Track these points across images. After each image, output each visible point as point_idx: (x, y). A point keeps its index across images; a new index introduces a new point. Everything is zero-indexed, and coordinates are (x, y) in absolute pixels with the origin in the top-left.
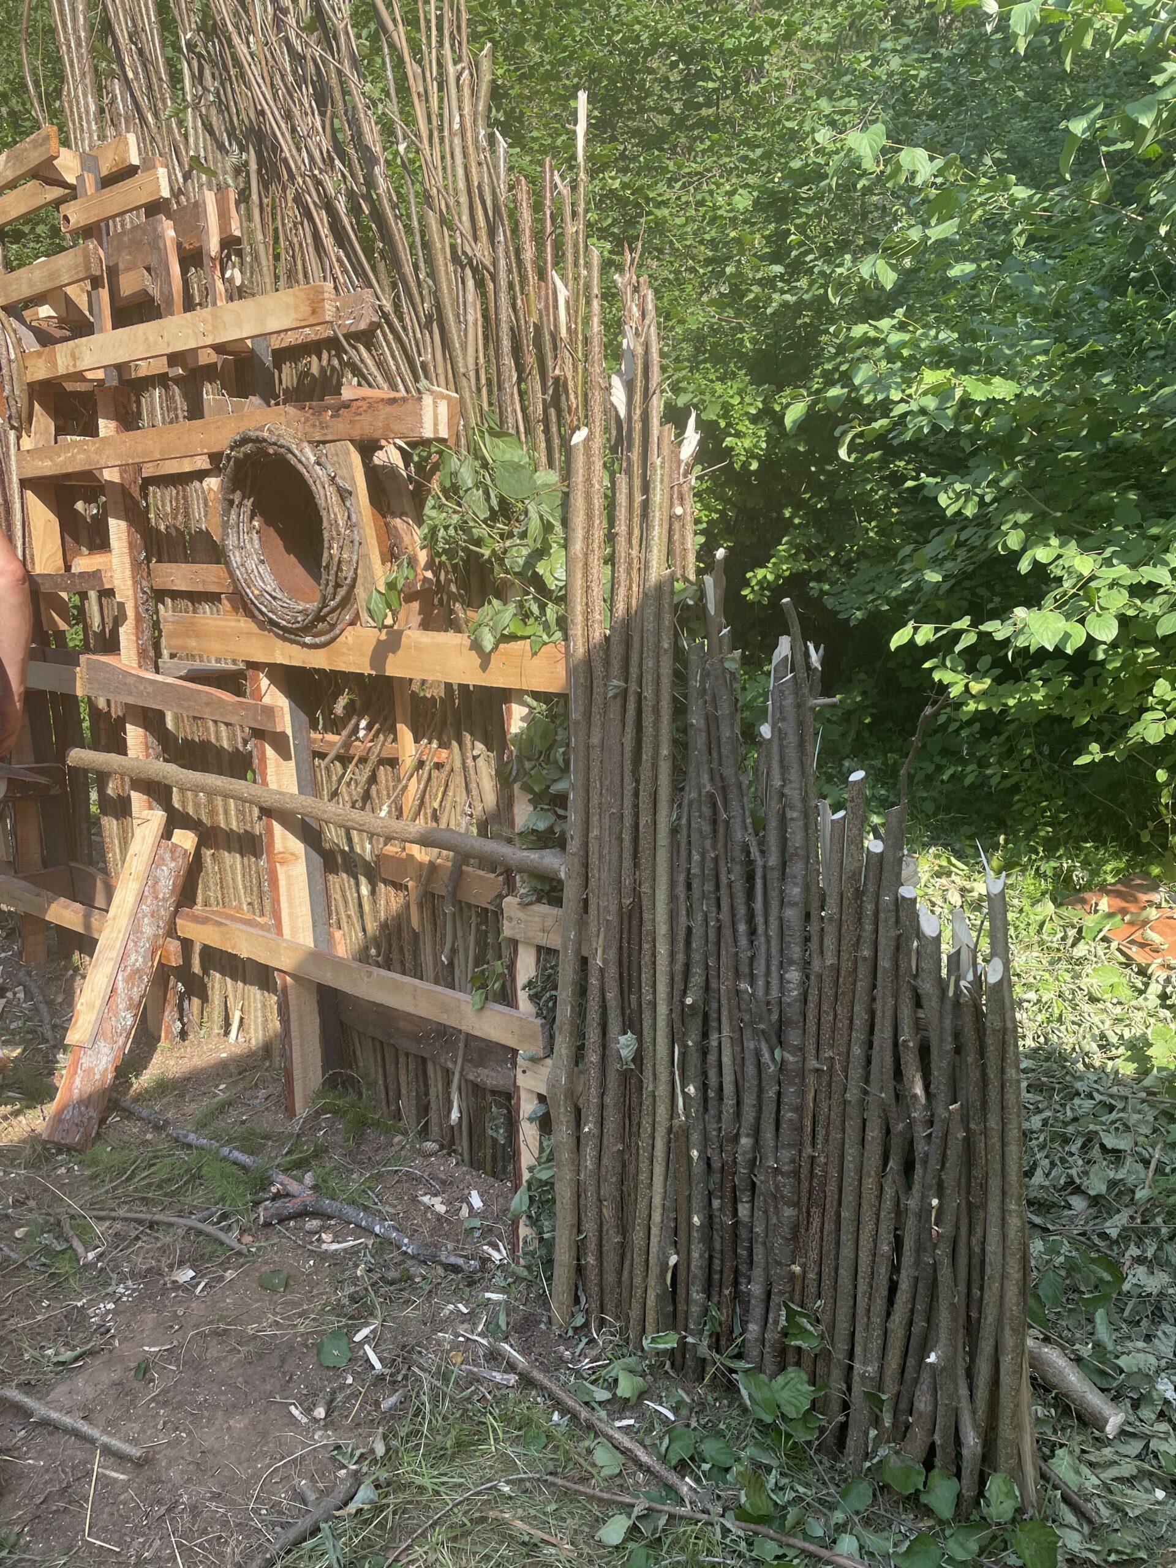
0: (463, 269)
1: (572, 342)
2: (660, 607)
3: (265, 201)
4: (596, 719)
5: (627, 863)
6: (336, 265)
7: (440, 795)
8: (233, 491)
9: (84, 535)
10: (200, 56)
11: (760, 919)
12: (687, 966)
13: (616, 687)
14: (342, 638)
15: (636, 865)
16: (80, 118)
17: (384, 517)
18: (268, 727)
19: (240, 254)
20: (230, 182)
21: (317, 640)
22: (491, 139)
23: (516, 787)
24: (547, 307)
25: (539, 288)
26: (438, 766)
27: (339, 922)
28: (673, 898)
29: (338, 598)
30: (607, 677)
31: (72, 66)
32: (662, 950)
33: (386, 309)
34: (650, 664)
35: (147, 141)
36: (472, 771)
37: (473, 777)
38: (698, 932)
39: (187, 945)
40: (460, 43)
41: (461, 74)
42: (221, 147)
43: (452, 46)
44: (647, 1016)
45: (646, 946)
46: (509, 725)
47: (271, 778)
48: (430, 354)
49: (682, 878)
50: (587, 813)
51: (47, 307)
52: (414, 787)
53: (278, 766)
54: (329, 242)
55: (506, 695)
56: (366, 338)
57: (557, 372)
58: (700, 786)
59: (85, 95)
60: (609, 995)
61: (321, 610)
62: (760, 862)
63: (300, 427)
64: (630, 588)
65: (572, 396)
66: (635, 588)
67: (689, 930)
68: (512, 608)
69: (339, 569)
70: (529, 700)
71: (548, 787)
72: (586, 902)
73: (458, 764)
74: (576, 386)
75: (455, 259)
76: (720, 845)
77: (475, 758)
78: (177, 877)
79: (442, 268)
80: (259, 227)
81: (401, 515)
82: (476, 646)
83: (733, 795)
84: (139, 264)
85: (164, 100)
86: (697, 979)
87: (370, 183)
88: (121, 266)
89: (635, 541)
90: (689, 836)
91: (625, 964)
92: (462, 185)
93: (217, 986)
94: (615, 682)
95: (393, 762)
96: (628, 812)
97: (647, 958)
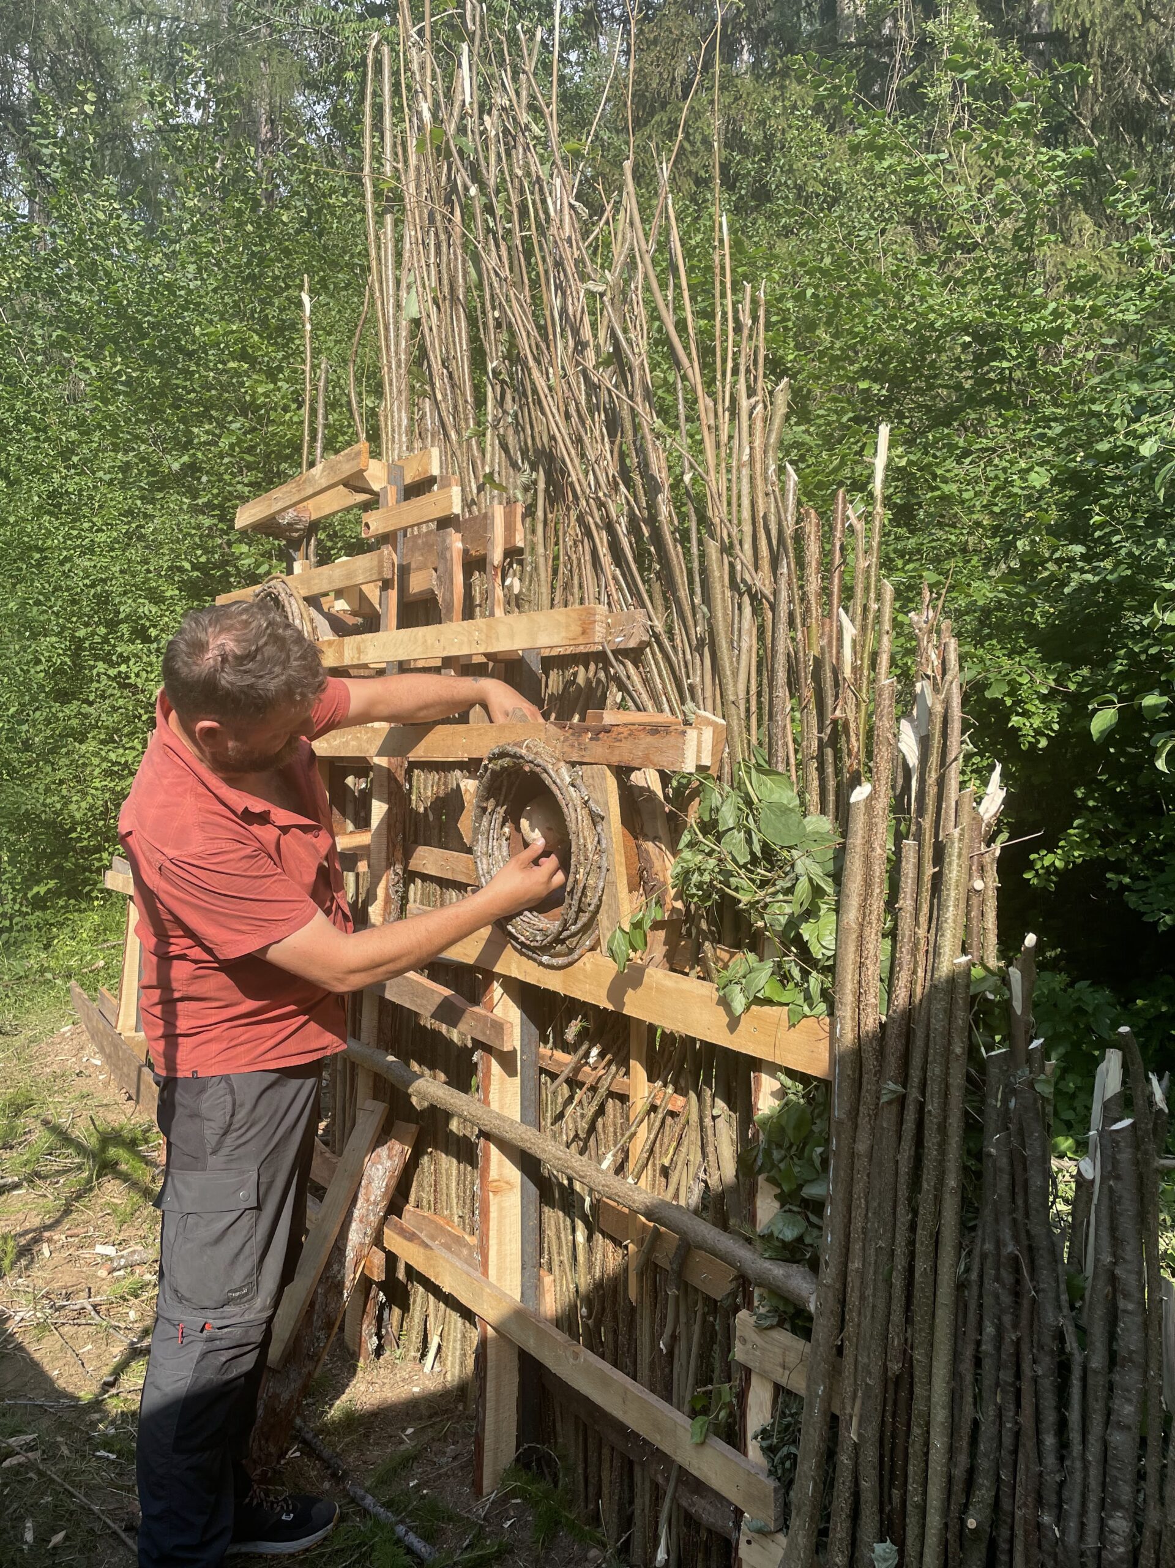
0: (741, 595)
1: (857, 680)
2: (952, 1001)
3: (550, 516)
4: (863, 1122)
5: (897, 1317)
6: (612, 583)
7: (671, 1151)
8: (487, 799)
9: (350, 809)
10: (503, 382)
11: (1075, 1436)
12: (971, 1471)
13: (891, 1091)
14: (580, 963)
15: (909, 1320)
16: (393, 431)
17: (636, 838)
18: (495, 1044)
19: (521, 563)
20: (519, 496)
21: (555, 961)
22: (781, 470)
23: (761, 1179)
24: (830, 643)
25: (823, 624)
26: (673, 1114)
27: (550, 1263)
28: (955, 1374)
29: (580, 924)
30: (880, 1073)
31: (391, 385)
32: (938, 1443)
33: (657, 630)
34: (937, 1071)
35: (449, 456)
36: (710, 1132)
37: (711, 1138)
38: (987, 1430)
39: (391, 1259)
40: (755, 377)
41: (754, 407)
42: (514, 465)
43: (747, 380)
44: (912, 1521)
45: (916, 1431)
46: (757, 1098)
47: (494, 1096)
48: (699, 676)
49: (969, 1352)
50: (848, 1236)
51: (342, 601)
52: (643, 1135)
53: (502, 1083)
54: (606, 560)
55: (755, 1064)
56: (635, 655)
57: (838, 713)
58: (999, 1244)
59: (399, 411)
60: (865, 1484)
61: (561, 933)
62: (1078, 1358)
63: (559, 745)
64: (914, 972)
65: (853, 739)
66: (920, 973)
67: (976, 1424)
68: (769, 966)
69: (583, 893)
70: (783, 1077)
71: (800, 1187)
72: (840, 1351)
73: (694, 1117)
74: (858, 728)
75: (733, 585)
76: (1024, 1323)
77: (714, 1118)
78: (391, 1177)
79: (719, 596)
80: (541, 541)
81: (655, 839)
82: (724, 1002)
83: (1042, 1261)
84: (430, 565)
85: (467, 420)
86: (983, 1493)
87: (652, 506)
88: (413, 566)
89: (923, 919)
90: (980, 1296)
91: (888, 1447)
92: (746, 514)
93: (419, 1300)
94: (891, 1086)
95: (623, 1098)
96: (900, 1250)
97: (917, 1446)
